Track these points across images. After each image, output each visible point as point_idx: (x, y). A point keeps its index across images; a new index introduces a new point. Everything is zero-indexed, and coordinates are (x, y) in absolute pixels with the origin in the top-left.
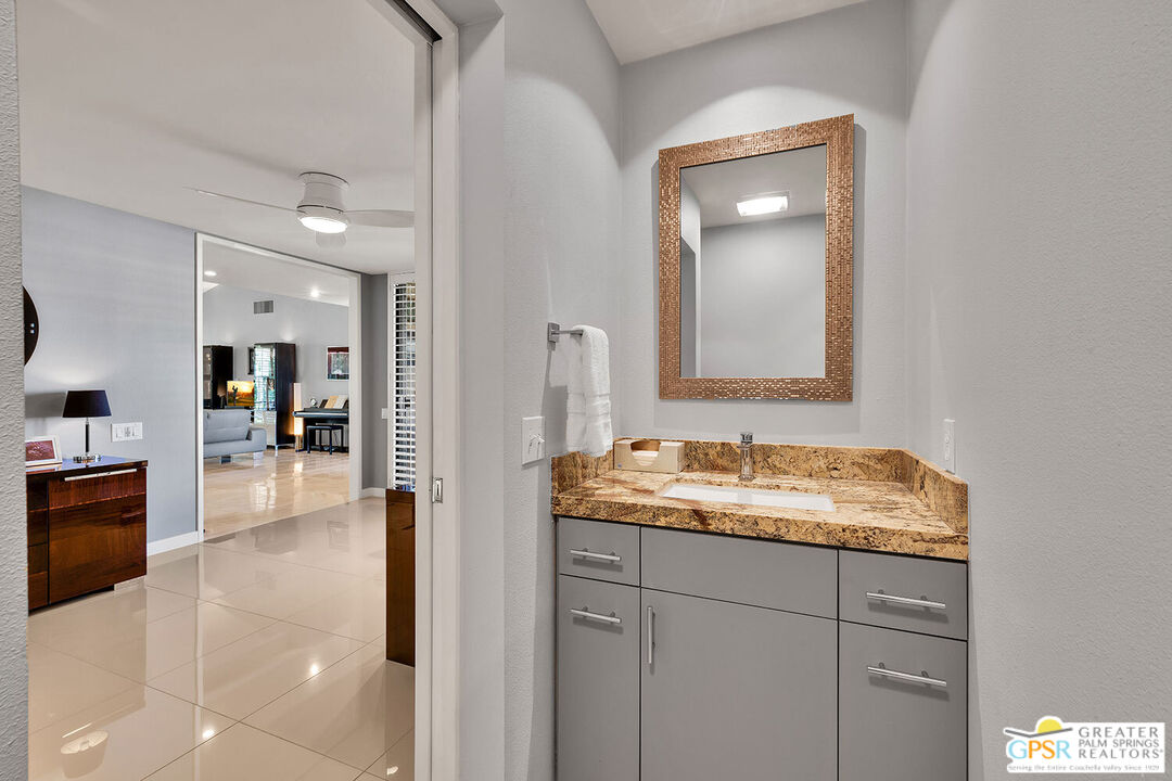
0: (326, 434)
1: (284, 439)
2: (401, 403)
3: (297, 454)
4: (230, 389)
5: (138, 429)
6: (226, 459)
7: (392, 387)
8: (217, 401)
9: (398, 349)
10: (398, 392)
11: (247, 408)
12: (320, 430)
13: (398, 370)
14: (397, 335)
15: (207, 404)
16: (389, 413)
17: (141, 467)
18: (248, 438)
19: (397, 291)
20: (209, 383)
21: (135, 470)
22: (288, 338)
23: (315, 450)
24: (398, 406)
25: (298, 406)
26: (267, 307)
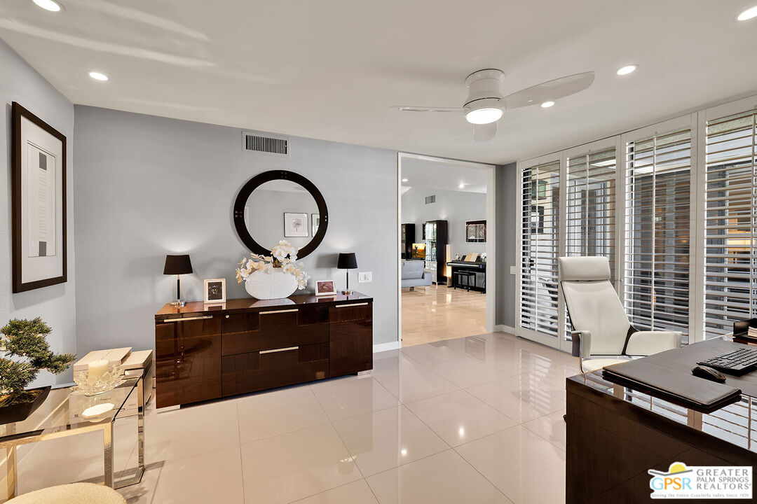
0: (465, 277)
1: (441, 279)
2: (527, 262)
3: (448, 289)
4: (414, 248)
5: (370, 275)
6: (412, 289)
7: (519, 250)
8: (408, 255)
9: (524, 220)
10: (524, 254)
11: (422, 259)
12: (462, 275)
13: (524, 237)
14: (524, 209)
15: (404, 256)
16: (517, 270)
17: (370, 301)
18: (423, 278)
19: (524, 174)
20: (404, 244)
21: (367, 304)
22: (443, 217)
23: (458, 287)
24: (524, 265)
25: (448, 260)
26: (432, 199)
